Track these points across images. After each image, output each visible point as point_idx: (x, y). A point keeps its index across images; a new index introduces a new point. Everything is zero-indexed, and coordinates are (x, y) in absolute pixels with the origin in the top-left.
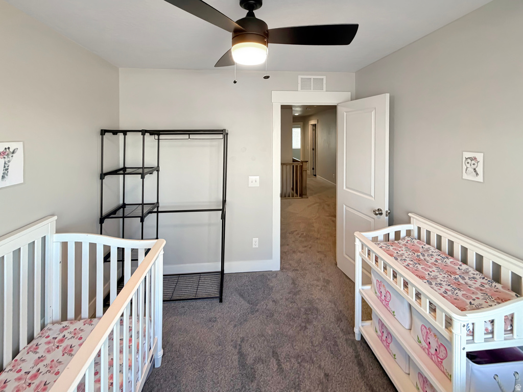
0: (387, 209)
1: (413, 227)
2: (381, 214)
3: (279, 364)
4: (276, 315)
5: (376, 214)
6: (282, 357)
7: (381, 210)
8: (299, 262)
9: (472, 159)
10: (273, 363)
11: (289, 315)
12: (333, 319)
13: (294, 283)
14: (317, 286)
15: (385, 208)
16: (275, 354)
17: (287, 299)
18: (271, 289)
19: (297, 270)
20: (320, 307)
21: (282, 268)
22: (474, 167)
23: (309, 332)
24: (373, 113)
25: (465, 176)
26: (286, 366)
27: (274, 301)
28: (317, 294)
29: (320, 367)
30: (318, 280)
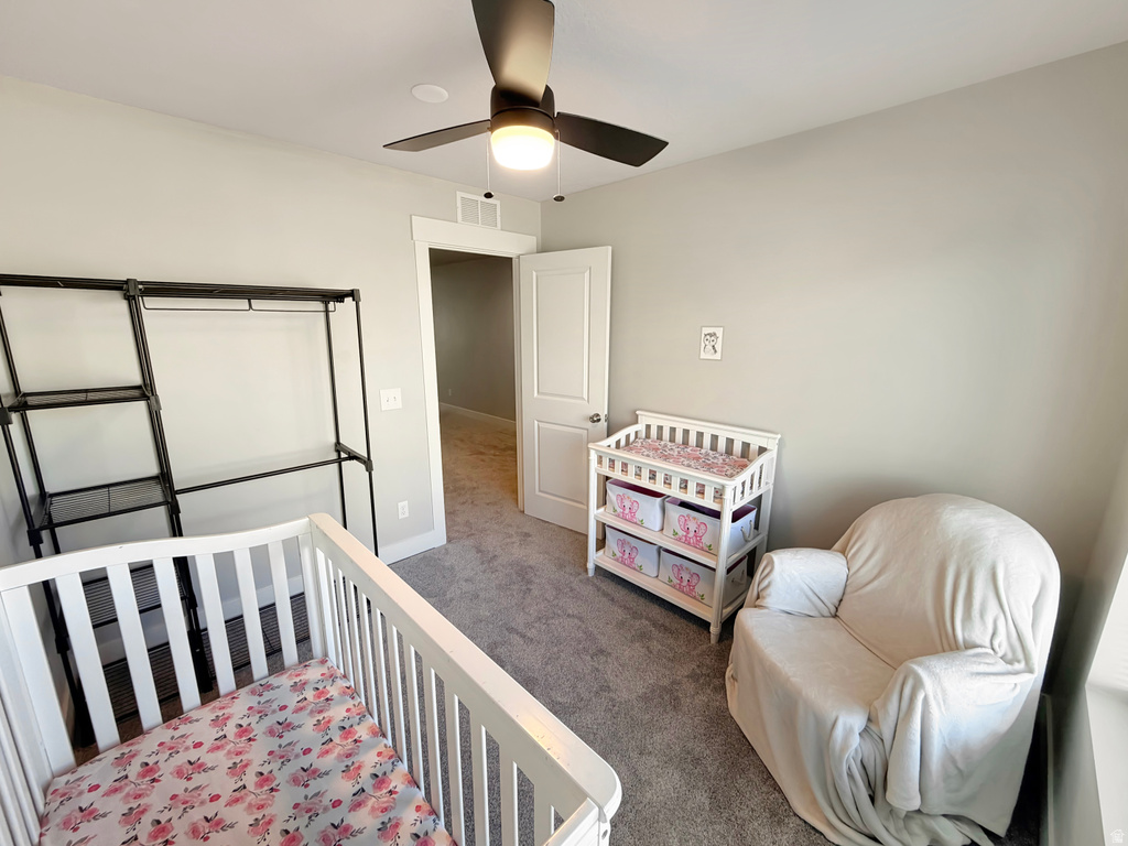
0: (606, 413)
1: (640, 427)
2: (599, 420)
3: (523, 636)
4: (482, 595)
5: (594, 422)
6: (521, 628)
7: (598, 415)
8: (467, 523)
9: (711, 335)
10: (516, 639)
11: (499, 587)
12: (554, 569)
13: (479, 551)
14: (513, 543)
15: (603, 413)
16: (511, 630)
17: (484, 572)
18: (452, 568)
19: (472, 535)
20: (531, 563)
21: (449, 540)
22: (713, 343)
23: (536, 592)
24: (587, 274)
25: (703, 356)
26: (532, 633)
27: (466, 580)
28: (517, 552)
29: (569, 615)
30: (510, 536)
